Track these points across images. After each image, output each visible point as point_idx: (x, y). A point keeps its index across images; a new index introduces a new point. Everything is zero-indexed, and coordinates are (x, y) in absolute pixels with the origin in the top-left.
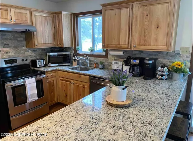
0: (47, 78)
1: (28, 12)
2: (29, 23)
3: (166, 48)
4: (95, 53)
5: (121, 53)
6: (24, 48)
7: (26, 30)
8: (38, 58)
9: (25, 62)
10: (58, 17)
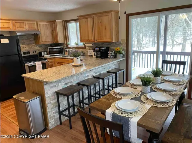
0: (49, 62)
1: (35, 23)
2: (36, 29)
3: (110, 40)
4: (79, 46)
5: (91, 45)
6: (34, 45)
7: (35, 34)
8: (43, 51)
9: (35, 53)
10: (54, 24)
